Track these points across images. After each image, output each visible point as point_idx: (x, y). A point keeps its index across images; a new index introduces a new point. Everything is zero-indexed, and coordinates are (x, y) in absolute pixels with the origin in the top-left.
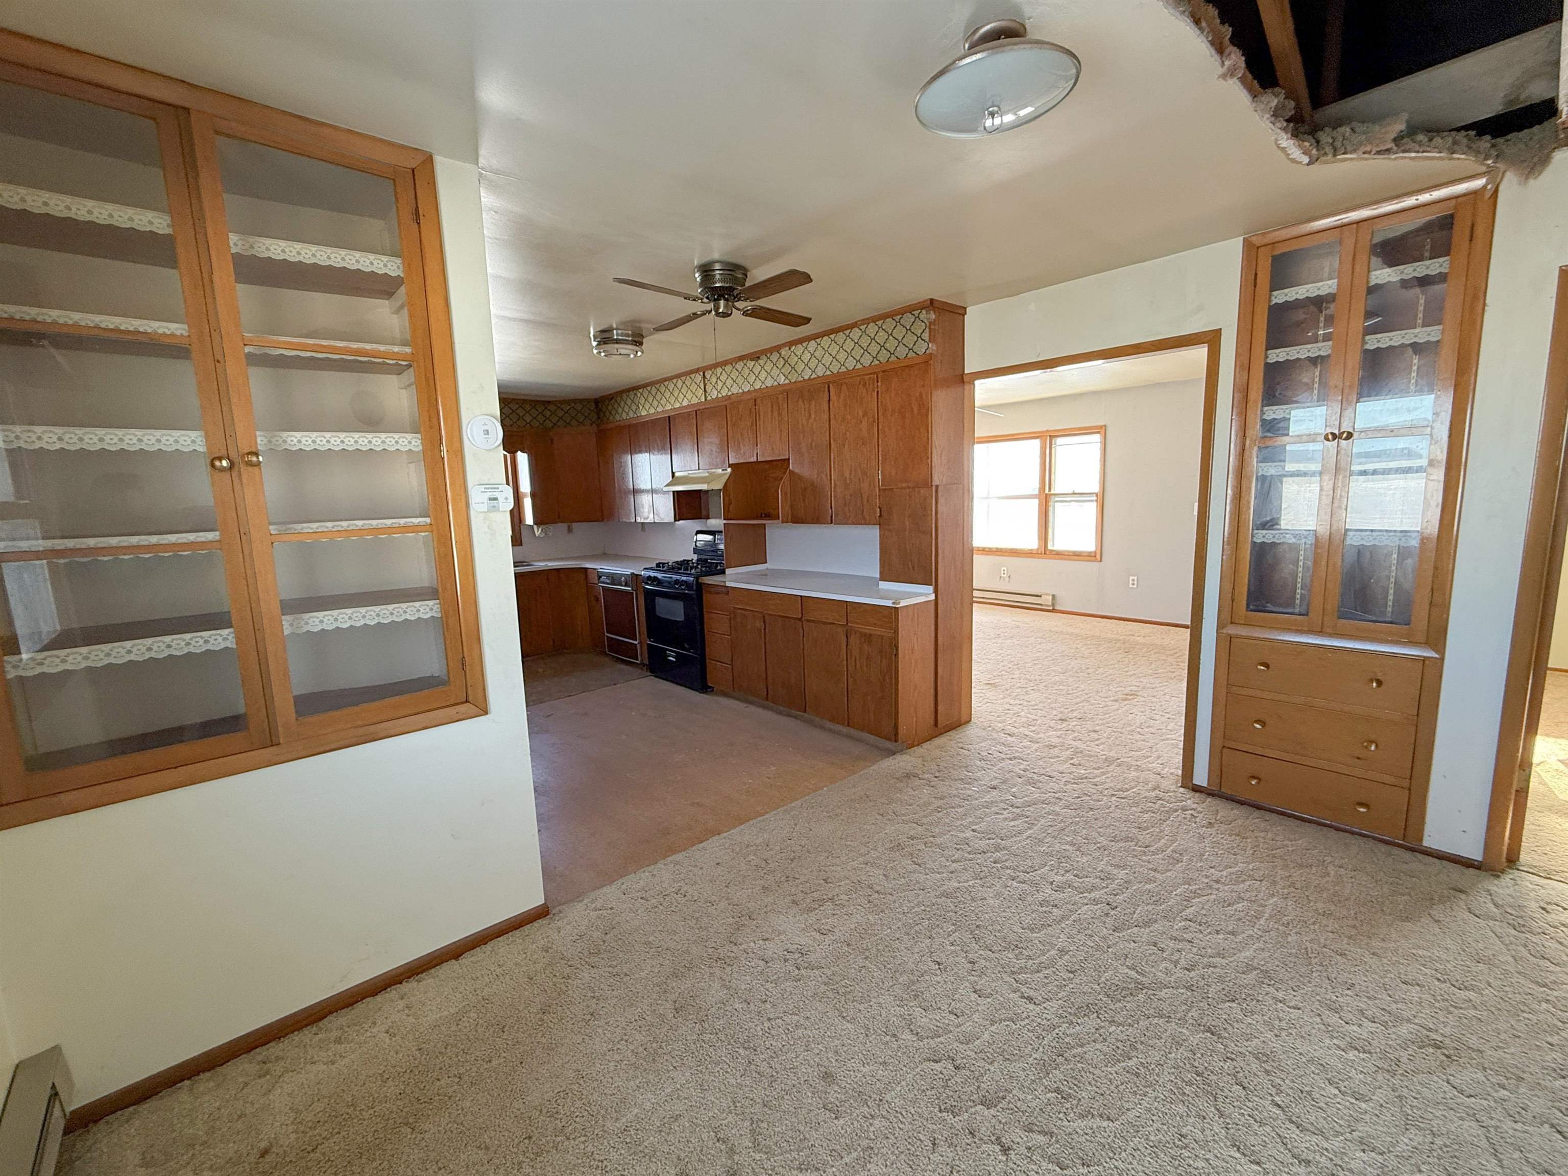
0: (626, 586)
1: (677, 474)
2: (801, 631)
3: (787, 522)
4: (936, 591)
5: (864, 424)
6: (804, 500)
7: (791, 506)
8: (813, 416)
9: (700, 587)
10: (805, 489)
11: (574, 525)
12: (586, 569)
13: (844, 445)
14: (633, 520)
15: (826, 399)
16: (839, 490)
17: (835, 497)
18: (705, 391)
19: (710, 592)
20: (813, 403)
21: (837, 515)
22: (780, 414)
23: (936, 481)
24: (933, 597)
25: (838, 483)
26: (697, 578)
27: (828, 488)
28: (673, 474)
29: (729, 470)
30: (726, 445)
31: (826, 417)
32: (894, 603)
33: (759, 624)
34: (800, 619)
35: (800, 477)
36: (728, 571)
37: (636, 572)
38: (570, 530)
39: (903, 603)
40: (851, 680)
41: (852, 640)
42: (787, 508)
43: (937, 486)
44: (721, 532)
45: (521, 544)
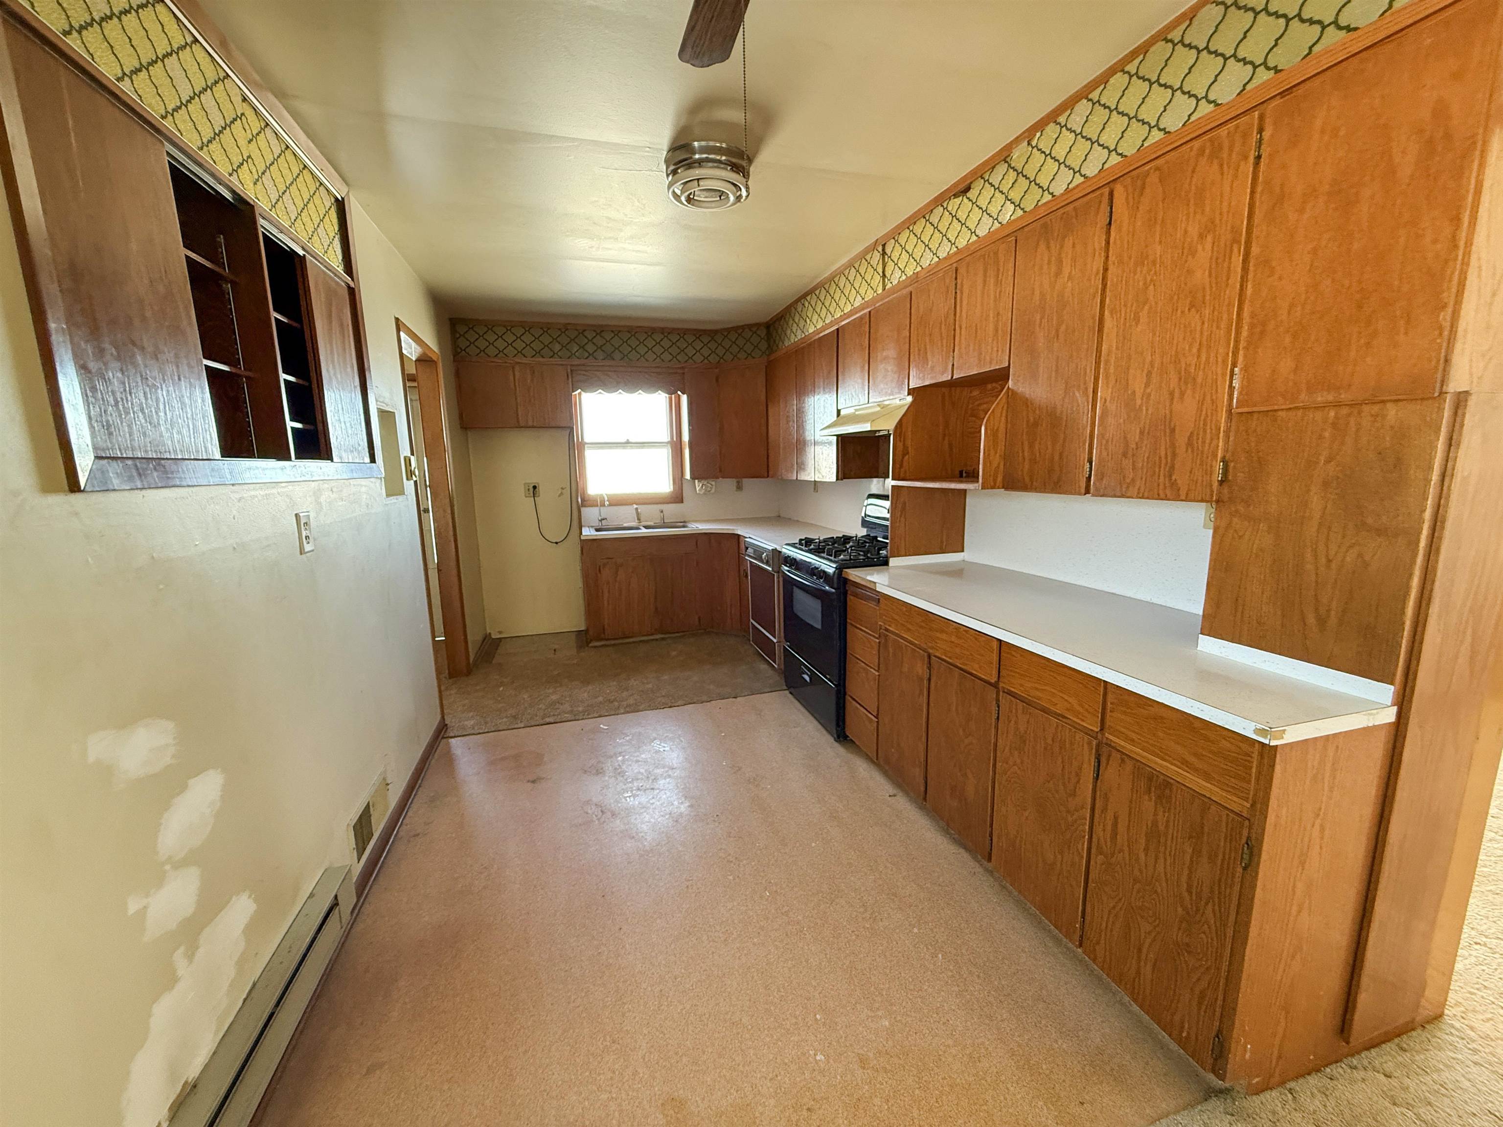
0: (767, 563)
1: (842, 413)
2: (994, 708)
3: (993, 488)
4: (1403, 702)
5: (1204, 253)
6: (1031, 446)
7: (1005, 458)
8: (1066, 271)
9: (841, 582)
10: (1036, 424)
11: (746, 482)
12: (739, 536)
13: (1137, 320)
14: (795, 478)
15: (1103, 219)
16: (1110, 420)
17: (1102, 436)
18: (884, 275)
19: (856, 595)
20: (1069, 242)
21: (1101, 477)
22: (998, 282)
23: (1458, 381)
24: (1389, 715)
25: (1112, 407)
26: (840, 569)
27: (1086, 420)
28: (839, 412)
29: (910, 399)
30: (906, 361)
31: (1098, 263)
32: (1257, 731)
33: (921, 669)
34: (995, 685)
35: (1027, 402)
36: (893, 562)
37: (779, 548)
38: (739, 487)
39: (1294, 734)
40: (1098, 860)
41: (1110, 773)
42: (996, 460)
43: (1461, 399)
44: (888, 496)
45: (681, 501)
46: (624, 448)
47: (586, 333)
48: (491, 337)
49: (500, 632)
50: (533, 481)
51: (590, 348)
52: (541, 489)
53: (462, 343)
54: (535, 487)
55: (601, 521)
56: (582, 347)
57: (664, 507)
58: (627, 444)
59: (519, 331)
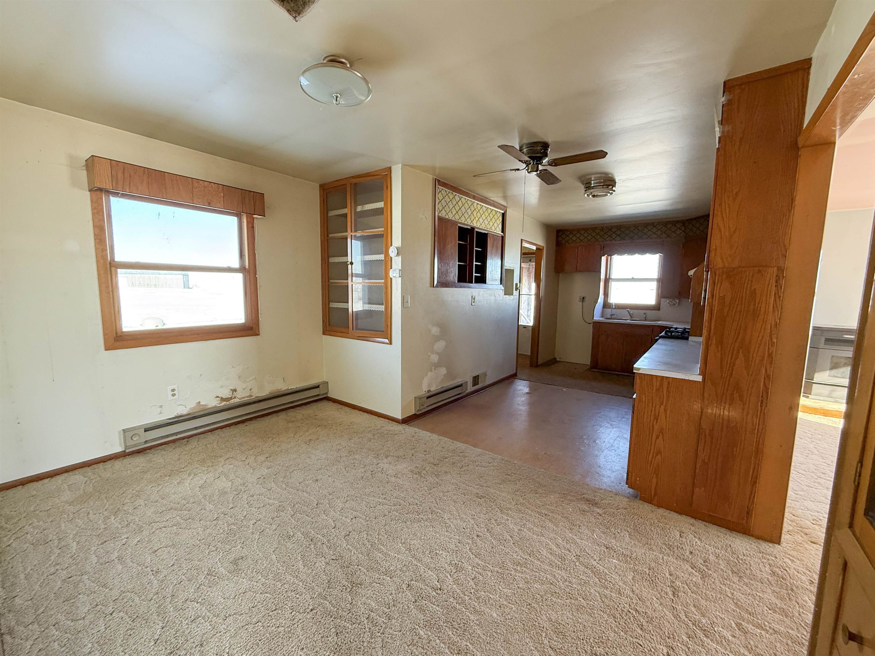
45: (659, 310)
46: (630, 281)
47: (612, 230)
48: (571, 236)
49: (560, 358)
50: (583, 295)
51: (614, 236)
52: (586, 299)
53: (560, 239)
54: (583, 298)
55: (611, 315)
56: (610, 236)
57: (648, 312)
58: (633, 280)
59: (583, 232)
